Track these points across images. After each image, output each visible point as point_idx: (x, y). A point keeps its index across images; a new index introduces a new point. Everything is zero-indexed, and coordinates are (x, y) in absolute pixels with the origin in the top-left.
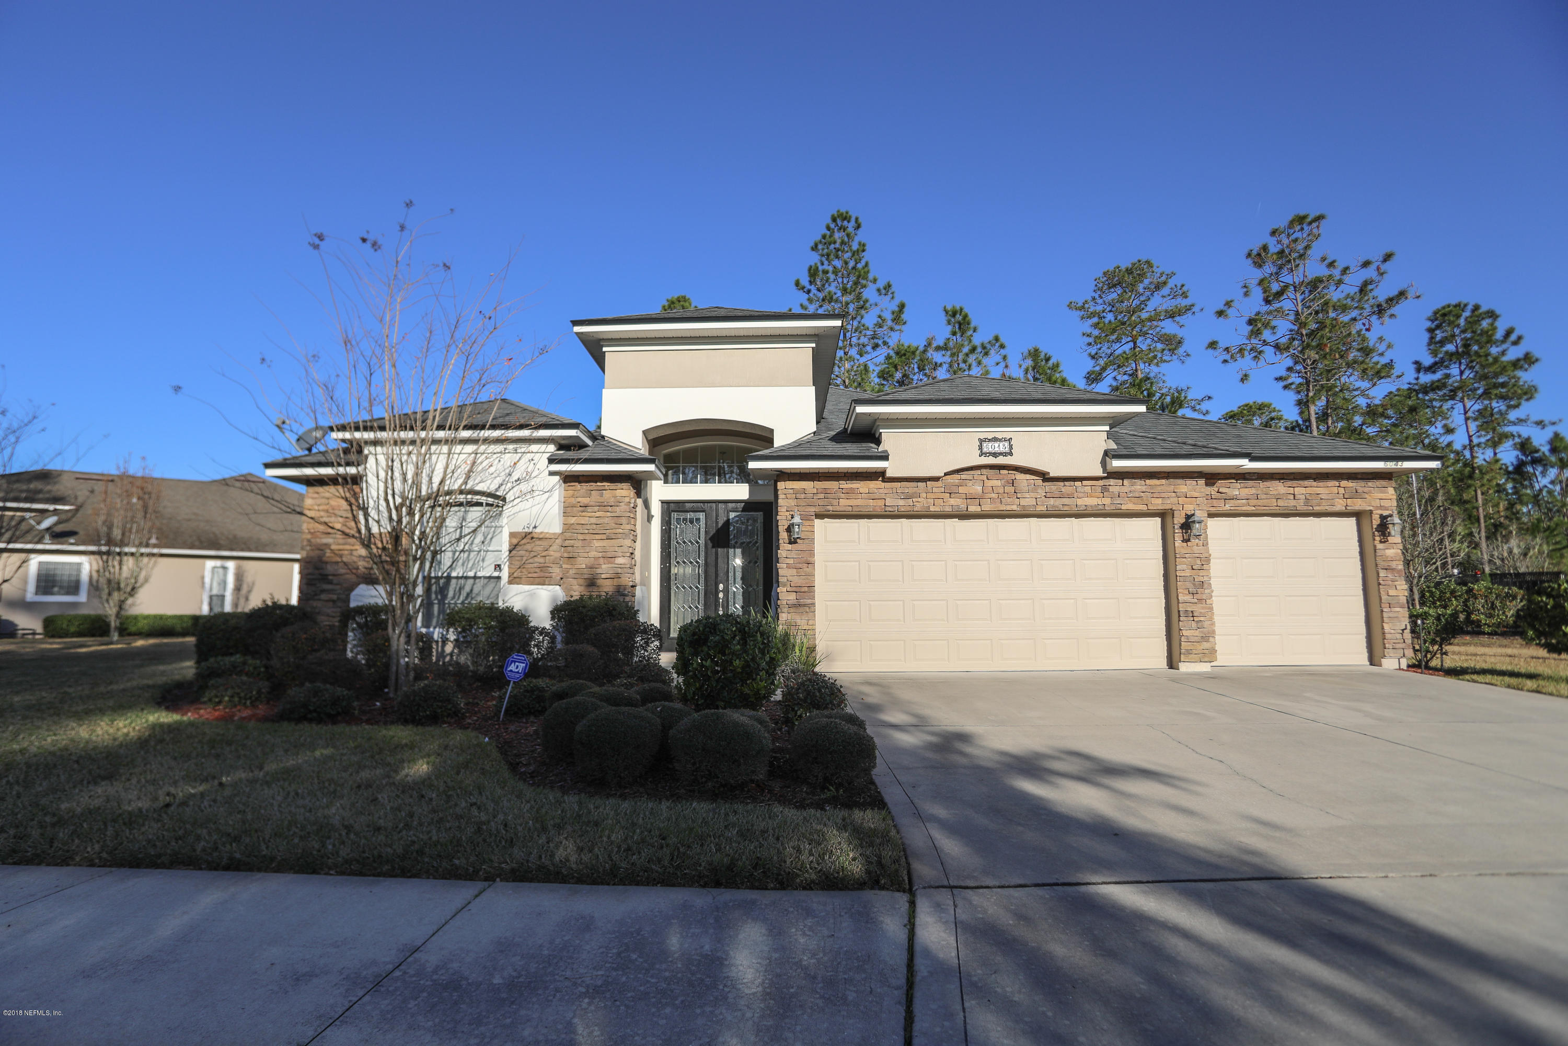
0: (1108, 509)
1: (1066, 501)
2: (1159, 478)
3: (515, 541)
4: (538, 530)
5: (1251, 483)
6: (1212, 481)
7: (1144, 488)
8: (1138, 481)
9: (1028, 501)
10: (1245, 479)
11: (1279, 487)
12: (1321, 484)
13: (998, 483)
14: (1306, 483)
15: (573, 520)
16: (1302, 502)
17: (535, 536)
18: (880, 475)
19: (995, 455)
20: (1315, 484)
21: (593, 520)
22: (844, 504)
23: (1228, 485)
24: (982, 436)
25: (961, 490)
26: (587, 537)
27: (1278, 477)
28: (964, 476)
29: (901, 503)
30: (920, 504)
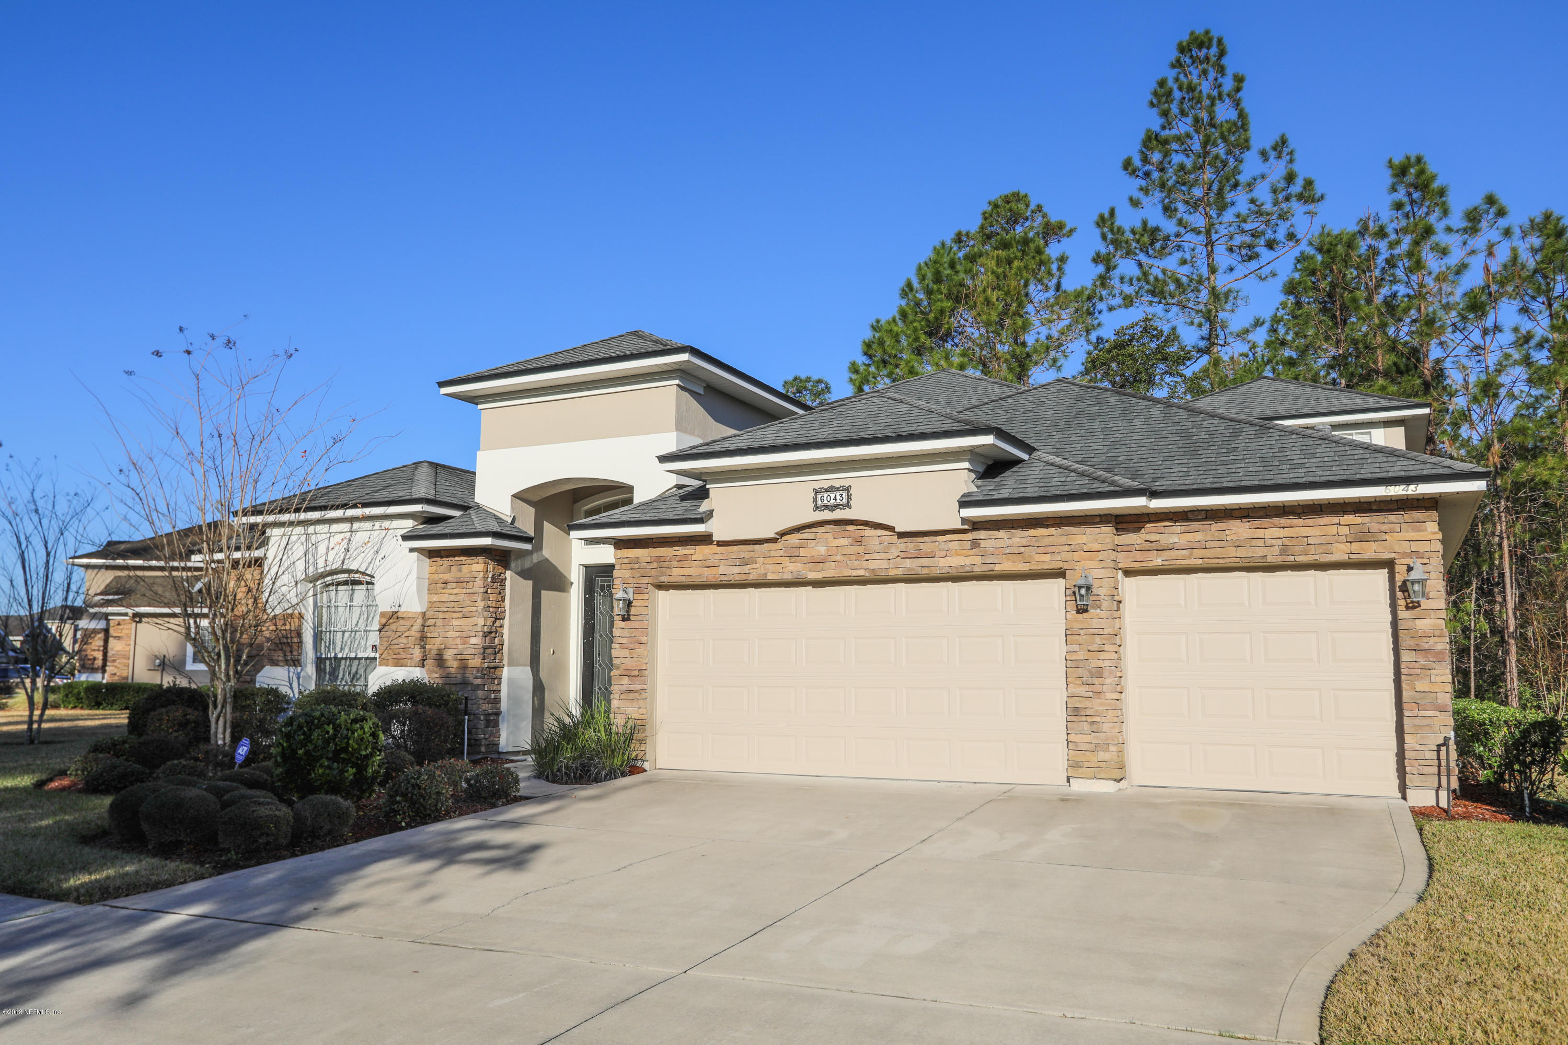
0: (978, 569)
1: (925, 562)
2: (1047, 527)
3: (384, 621)
4: (402, 609)
5: (1196, 525)
6: (1136, 525)
7: (1024, 542)
8: (1018, 532)
9: (878, 565)
10: (1188, 519)
11: (1240, 529)
12: (1310, 522)
13: (845, 542)
14: (1283, 521)
15: (435, 598)
16: (1276, 550)
17: (400, 615)
18: (705, 539)
19: (832, 508)
20: (1300, 522)
21: (452, 598)
22: (677, 574)
23: (1162, 530)
24: (817, 486)
25: (802, 552)
26: (447, 615)
27: (1236, 514)
28: (806, 534)
29: (737, 570)
30: (754, 572)
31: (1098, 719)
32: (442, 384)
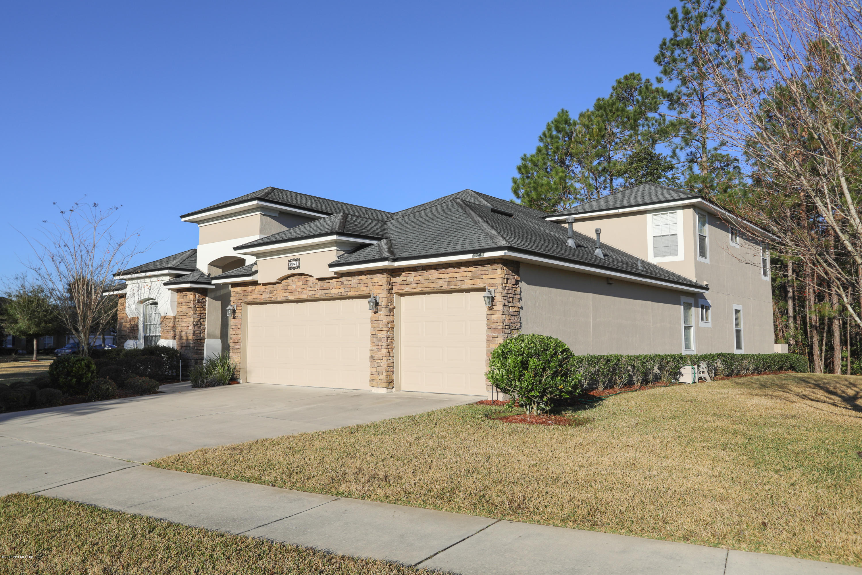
0: (343, 294)
1: (326, 291)
2: (365, 275)
3: (162, 320)
4: (168, 315)
5: (419, 273)
6: (399, 273)
7: (357, 282)
8: (356, 278)
9: (311, 293)
10: (416, 270)
11: (434, 274)
12: (458, 270)
13: (301, 283)
14: (448, 270)
15: (179, 310)
16: (446, 284)
17: (167, 317)
18: (255, 283)
19: (294, 268)
20: (455, 270)
21: (184, 310)
22: (250, 298)
23: (408, 275)
24: (290, 258)
25: (289, 288)
26: (182, 317)
27: (432, 267)
28: (289, 280)
29: (268, 296)
30: (274, 297)
31: (379, 361)
32: (182, 217)
